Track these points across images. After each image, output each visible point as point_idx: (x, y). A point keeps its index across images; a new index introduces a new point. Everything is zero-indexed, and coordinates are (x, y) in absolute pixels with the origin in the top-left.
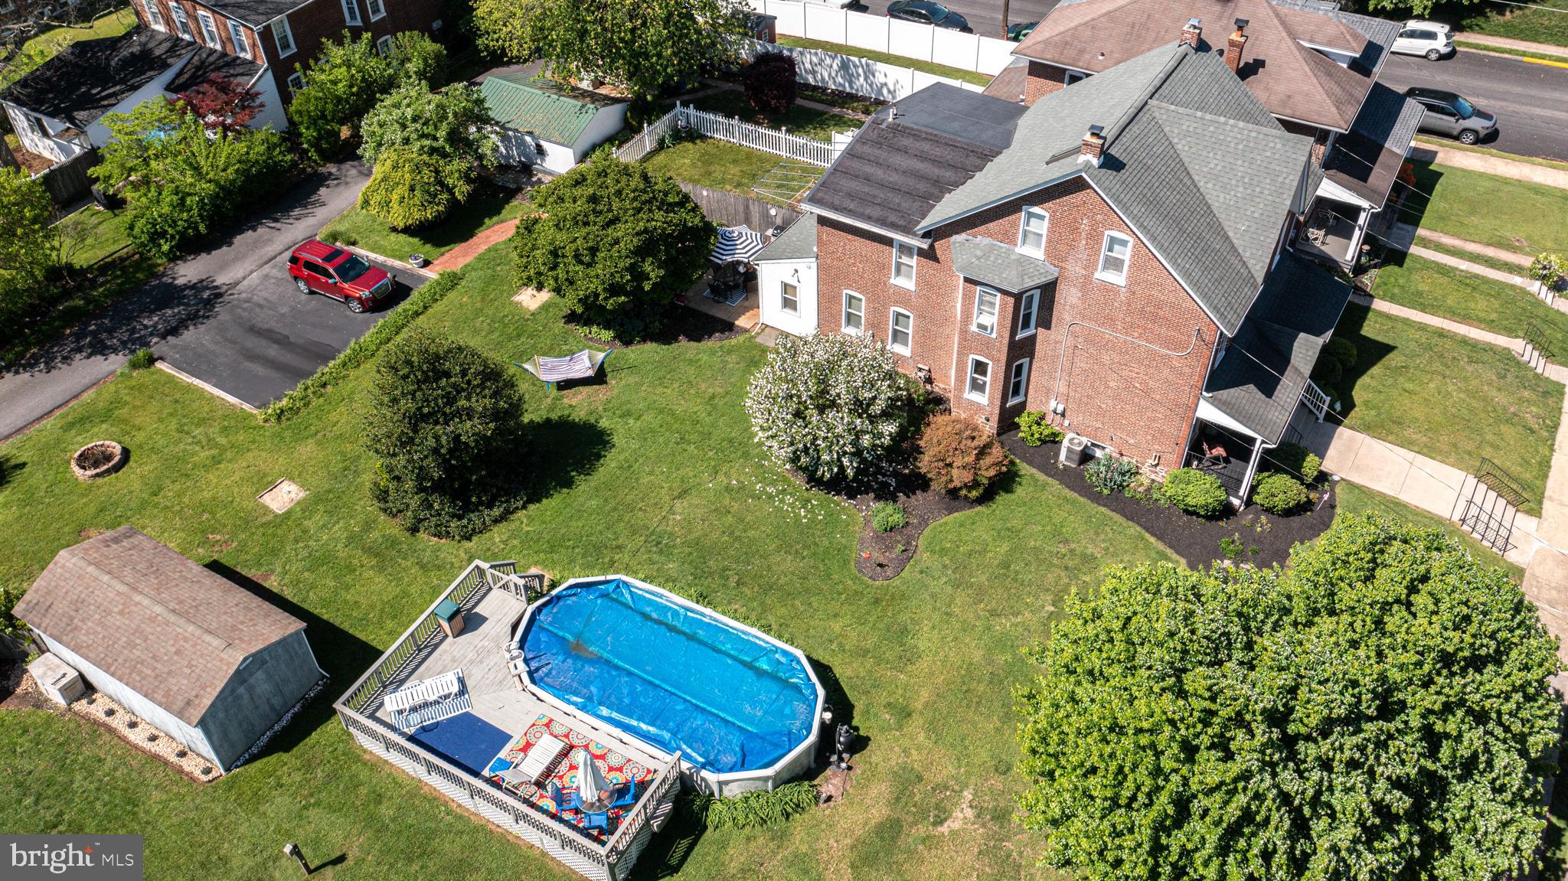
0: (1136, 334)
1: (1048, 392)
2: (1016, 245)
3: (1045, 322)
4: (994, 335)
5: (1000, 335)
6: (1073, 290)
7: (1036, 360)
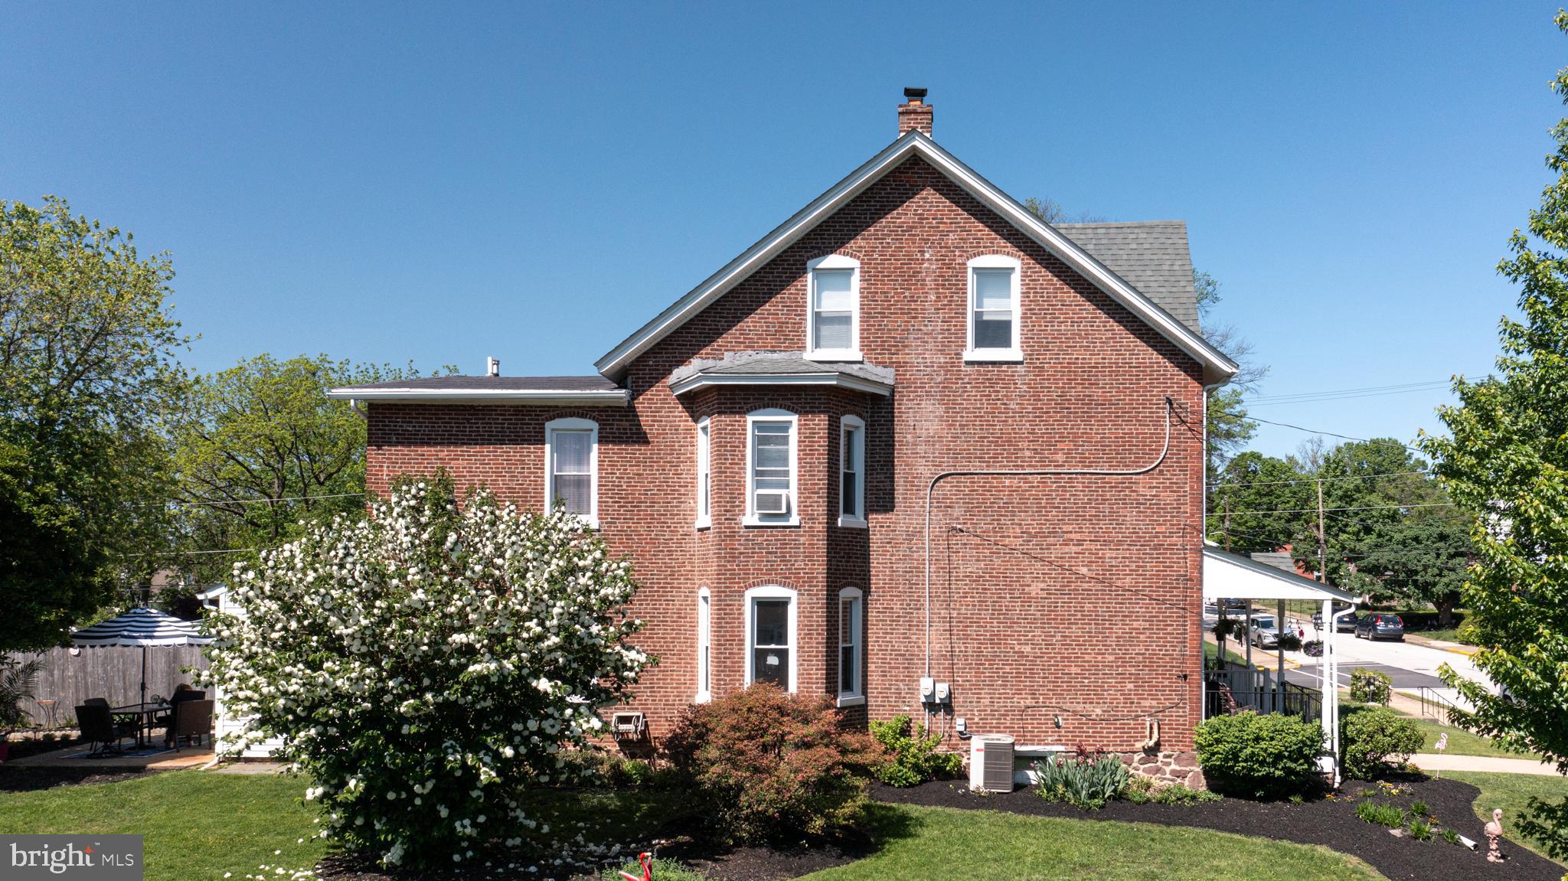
0: (1060, 457)
1: (909, 663)
2: (803, 348)
3: (882, 500)
4: (794, 520)
5: (806, 516)
6: (928, 405)
7: (874, 596)
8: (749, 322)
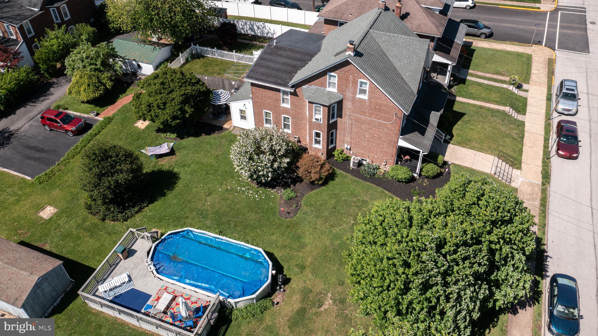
0: (373, 117)
1: (344, 142)
2: (326, 88)
3: (340, 116)
4: (322, 122)
5: (324, 122)
6: (349, 103)
7: (338, 130)
8: (316, 81)
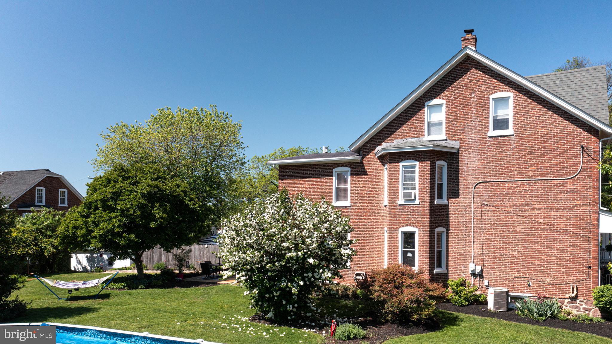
0: (530, 173)
1: (465, 257)
2: (423, 136)
3: (454, 193)
4: (417, 202)
5: (422, 200)
6: (473, 155)
7: (451, 231)
8: (403, 128)
